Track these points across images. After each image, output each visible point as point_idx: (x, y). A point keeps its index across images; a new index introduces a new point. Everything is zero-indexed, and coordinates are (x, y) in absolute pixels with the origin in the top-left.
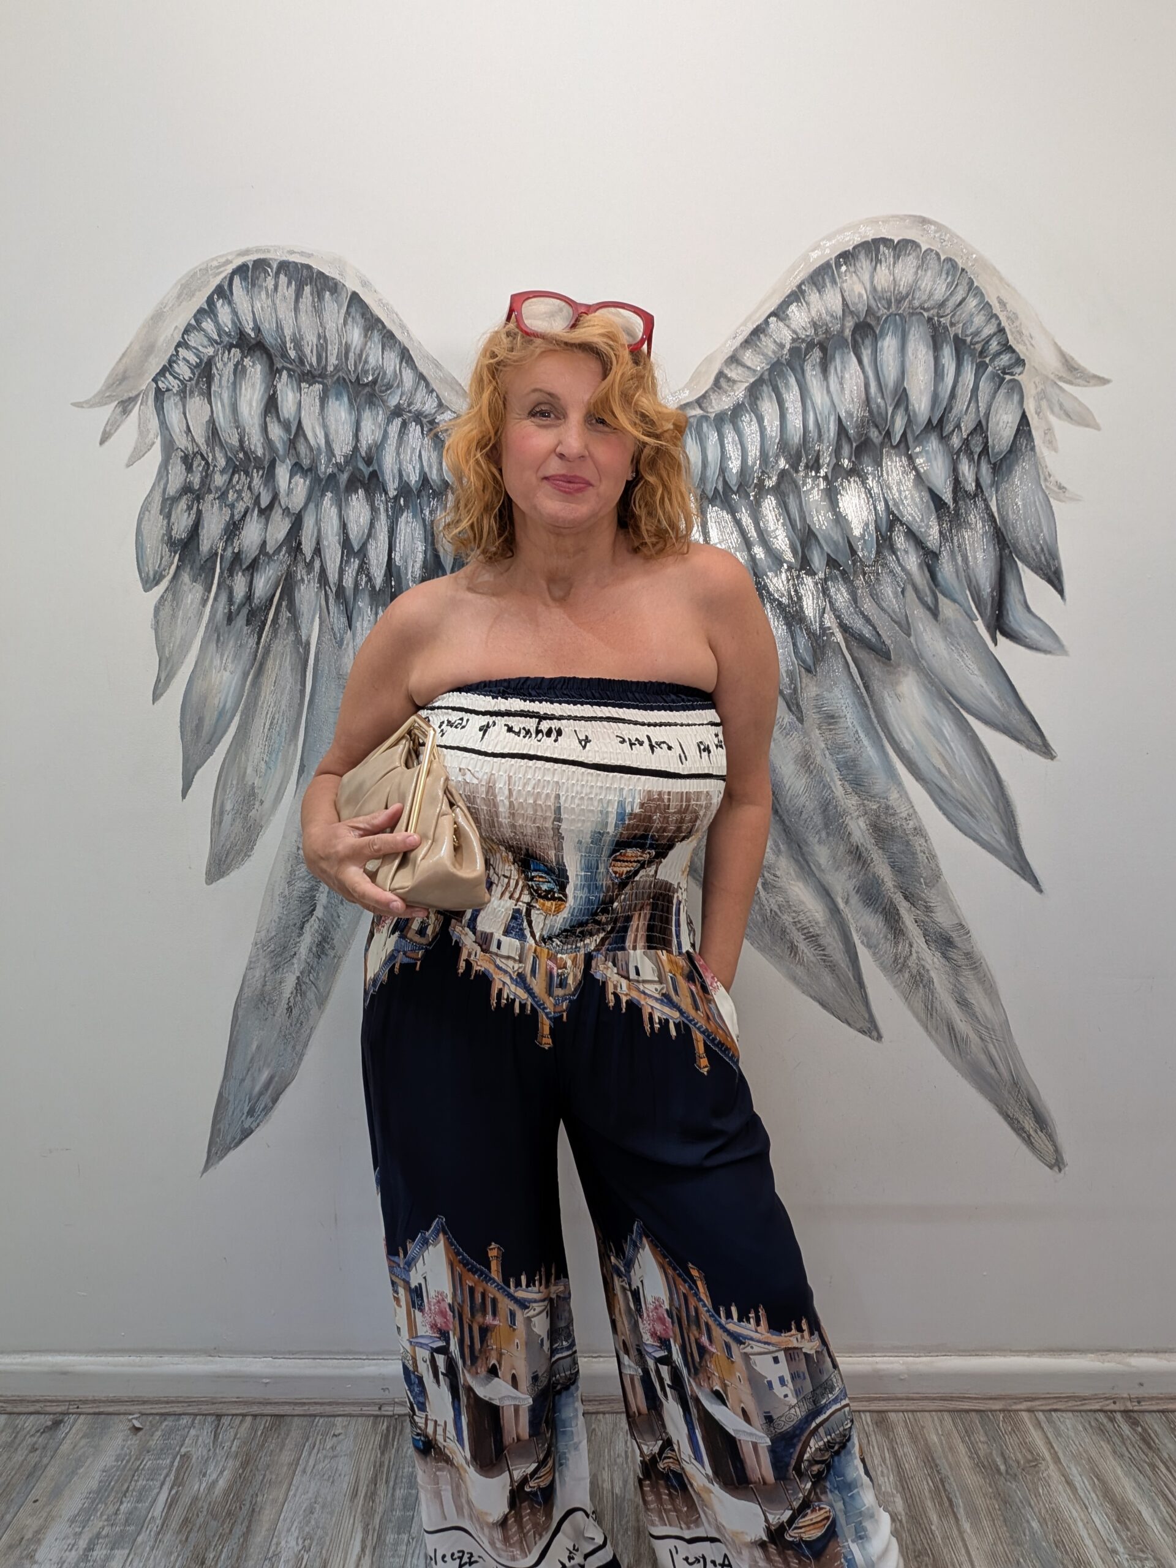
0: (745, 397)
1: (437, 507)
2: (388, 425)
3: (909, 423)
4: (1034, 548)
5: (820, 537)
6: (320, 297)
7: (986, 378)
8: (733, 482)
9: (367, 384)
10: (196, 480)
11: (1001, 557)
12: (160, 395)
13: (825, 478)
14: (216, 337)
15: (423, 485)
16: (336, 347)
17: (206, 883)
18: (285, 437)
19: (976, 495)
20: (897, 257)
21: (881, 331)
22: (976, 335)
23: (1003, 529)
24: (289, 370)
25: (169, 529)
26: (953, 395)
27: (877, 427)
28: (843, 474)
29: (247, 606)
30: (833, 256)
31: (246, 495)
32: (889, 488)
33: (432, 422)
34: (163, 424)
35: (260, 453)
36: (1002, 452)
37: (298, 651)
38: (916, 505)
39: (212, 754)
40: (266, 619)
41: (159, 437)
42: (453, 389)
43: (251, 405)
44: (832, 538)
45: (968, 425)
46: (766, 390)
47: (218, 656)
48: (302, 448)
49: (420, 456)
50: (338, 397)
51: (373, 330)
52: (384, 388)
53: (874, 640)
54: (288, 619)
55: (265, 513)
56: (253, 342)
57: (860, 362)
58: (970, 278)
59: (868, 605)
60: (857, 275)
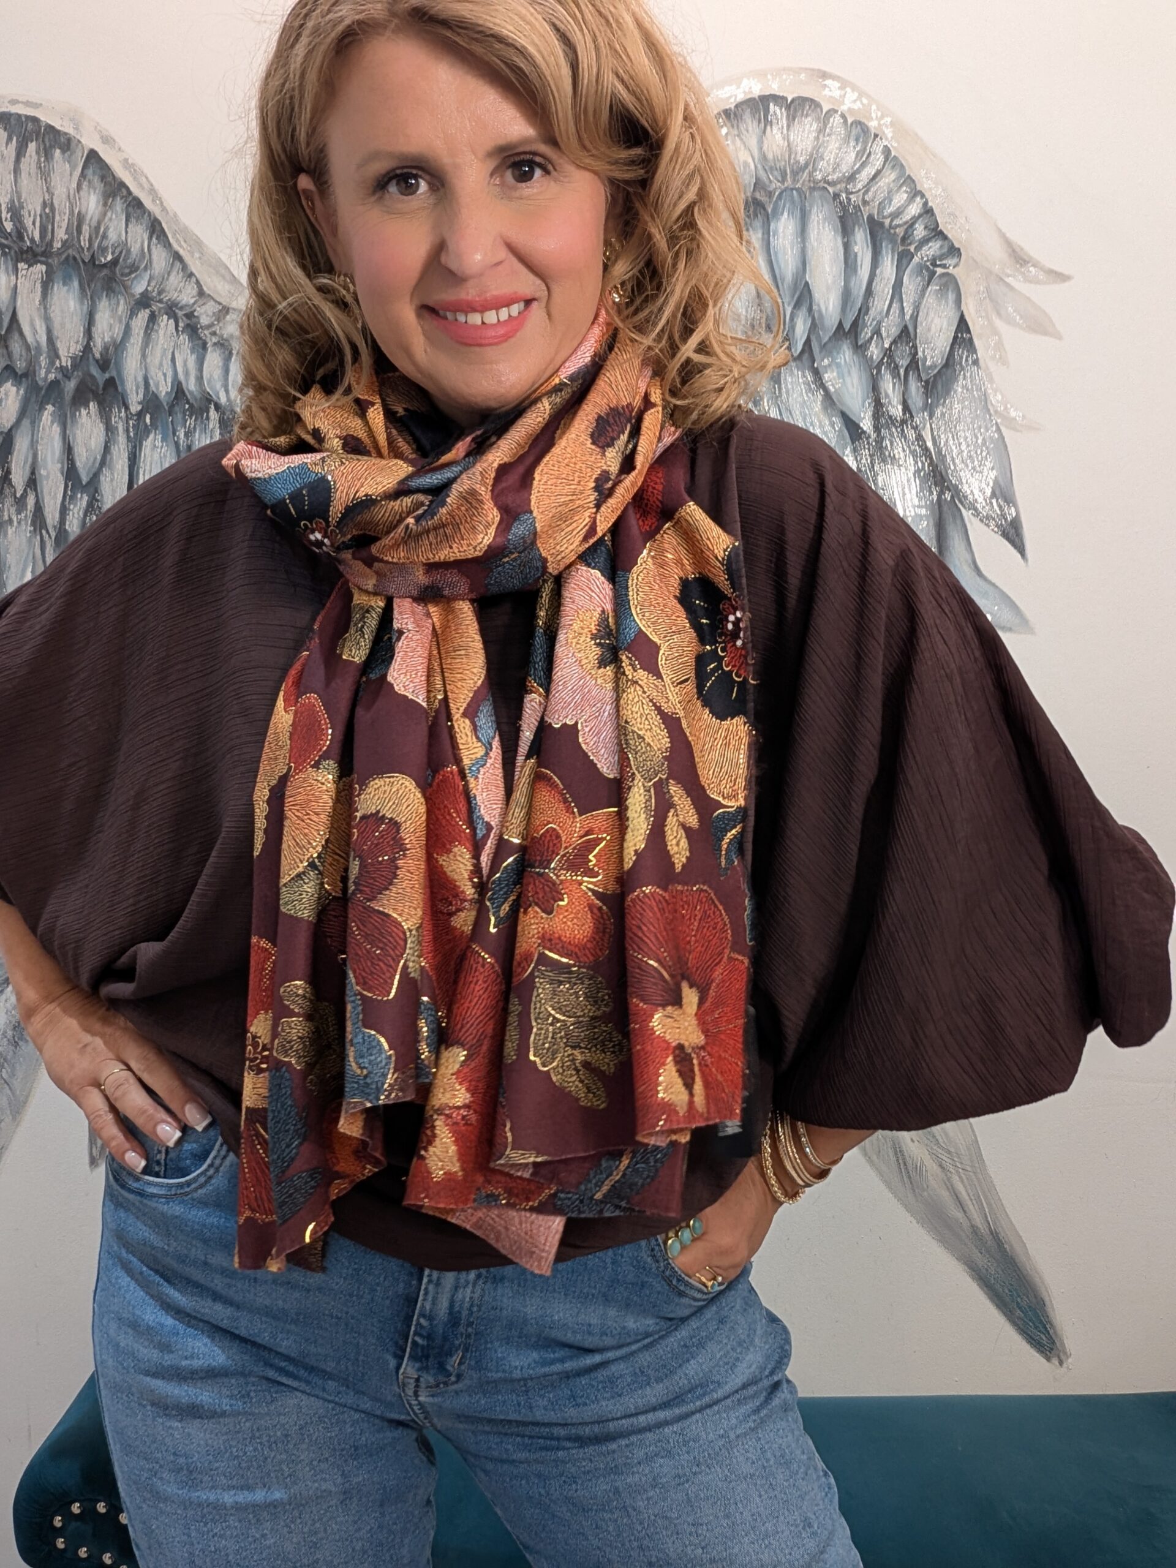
1: (195, 428)
2: (131, 318)
3: (814, 327)
4: (983, 493)
6: (48, 155)
7: (913, 272)
9: (105, 265)
11: (940, 503)
15: (176, 398)
16: (66, 218)
19: (903, 422)
20: (791, 119)
21: (775, 209)
22: (897, 217)
23: (941, 467)
24: (3, 246)
26: (869, 292)
33: (190, 315)
36: (936, 366)
42: (218, 272)
45: (890, 330)
48: (16, 347)
49: (173, 359)
50: (66, 281)
51: (114, 197)
52: (127, 271)
58: (886, 147)
60: (741, 139)
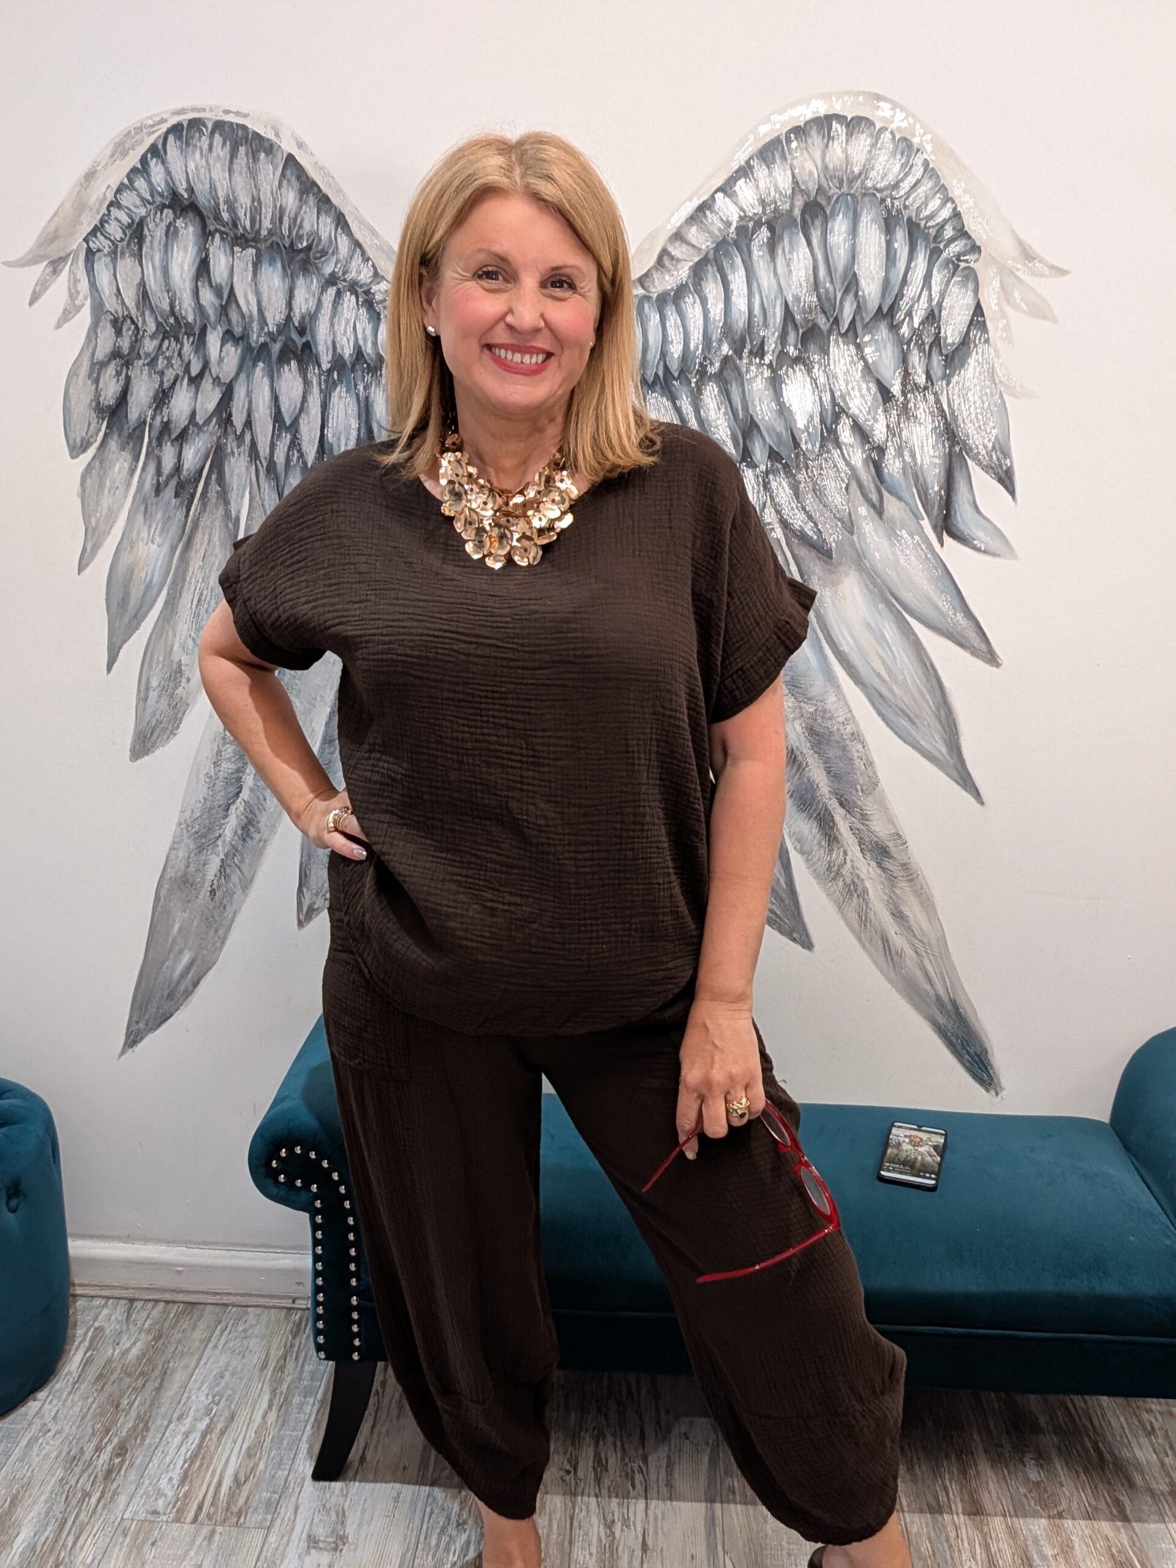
0: (689, 277)
4: (985, 447)
5: (762, 428)
7: (941, 265)
8: (674, 368)
10: (125, 344)
11: (950, 454)
12: (90, 255)
13: (770, 366)
14: (149, 197)
16: (270, 210)
17: (131, 760)
18: (217, 302)
23: (953, 426)
24: (222, 233)
25: (97, 394)
27: (824, 312)
28: (788, 362)
29: (176, 478)
30: (784, 133)
31: (176, 362)
32: (835, 377)
34: (93, 285)
35: (190, 319)
37: (227, 526)
38: (863, 396)
39: (137, 628)
40: (195, 492)
41: (89, 299)
43: (182, 270)
44: (774, 429)
46: (711, 270)
47: (146, 529)
53: (815, 537)
54: (217, 492)
55: (195, 381)
56: (186, 203)
57: (809, 243)
59: (810, 500)
